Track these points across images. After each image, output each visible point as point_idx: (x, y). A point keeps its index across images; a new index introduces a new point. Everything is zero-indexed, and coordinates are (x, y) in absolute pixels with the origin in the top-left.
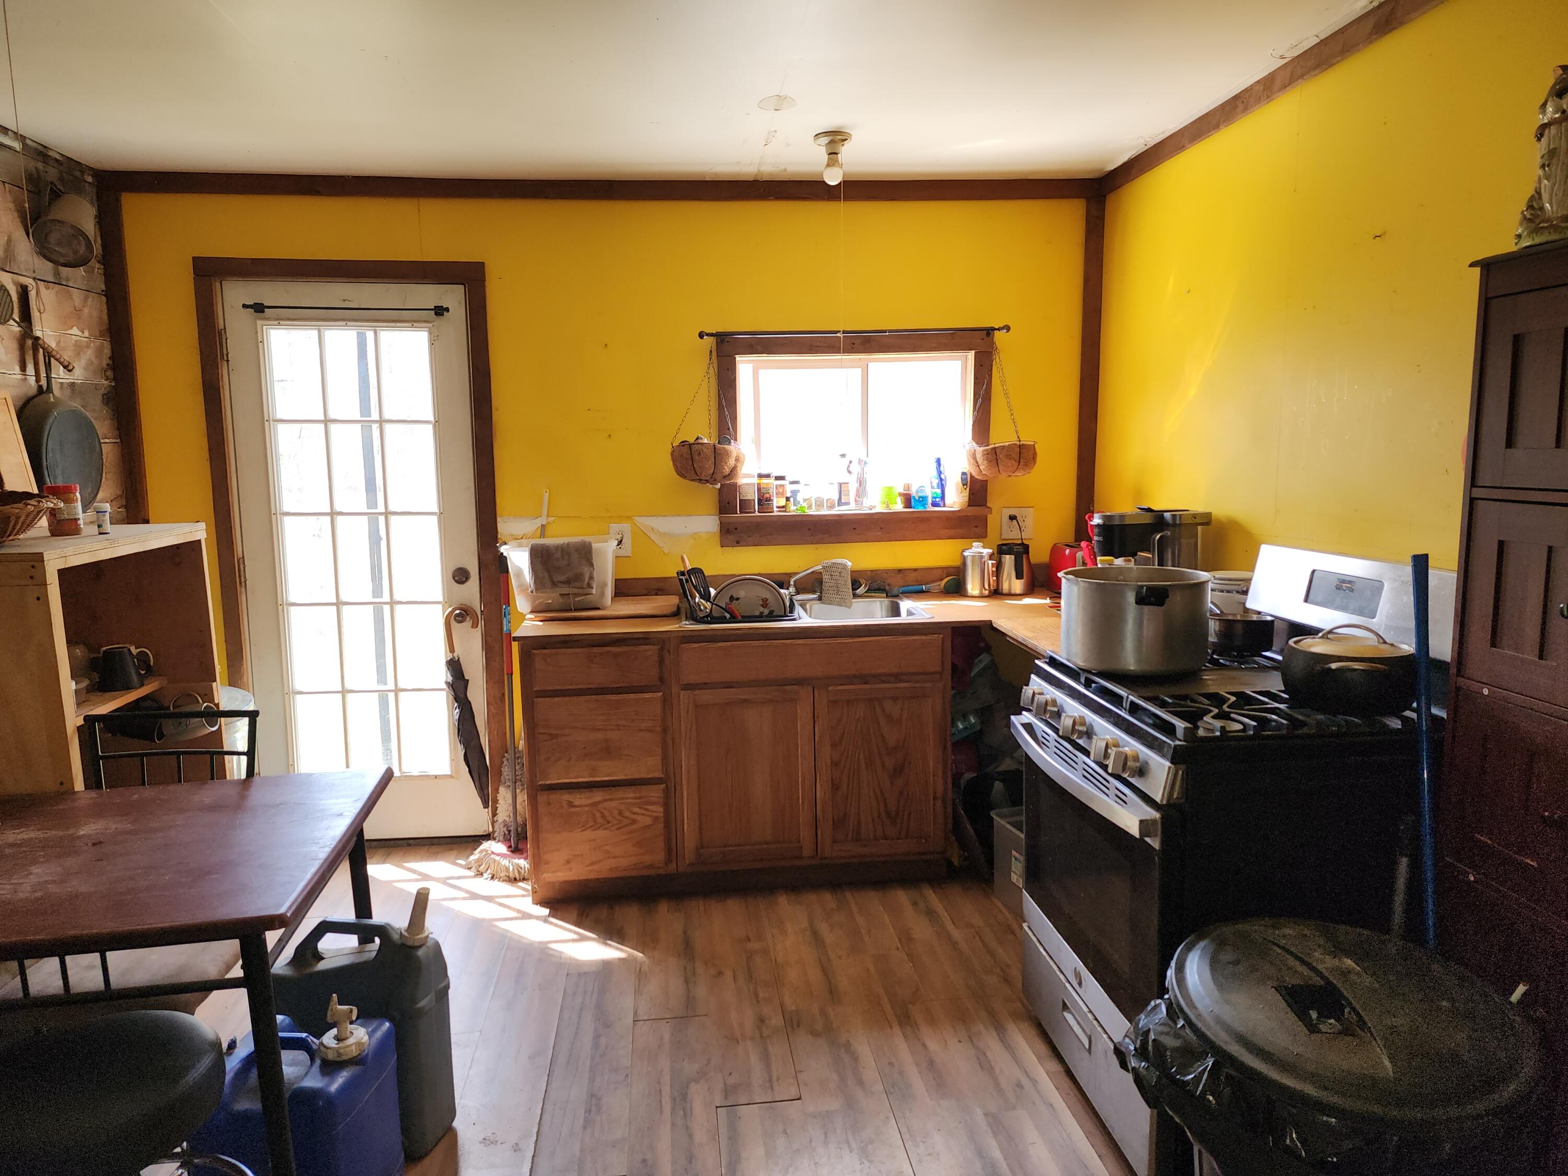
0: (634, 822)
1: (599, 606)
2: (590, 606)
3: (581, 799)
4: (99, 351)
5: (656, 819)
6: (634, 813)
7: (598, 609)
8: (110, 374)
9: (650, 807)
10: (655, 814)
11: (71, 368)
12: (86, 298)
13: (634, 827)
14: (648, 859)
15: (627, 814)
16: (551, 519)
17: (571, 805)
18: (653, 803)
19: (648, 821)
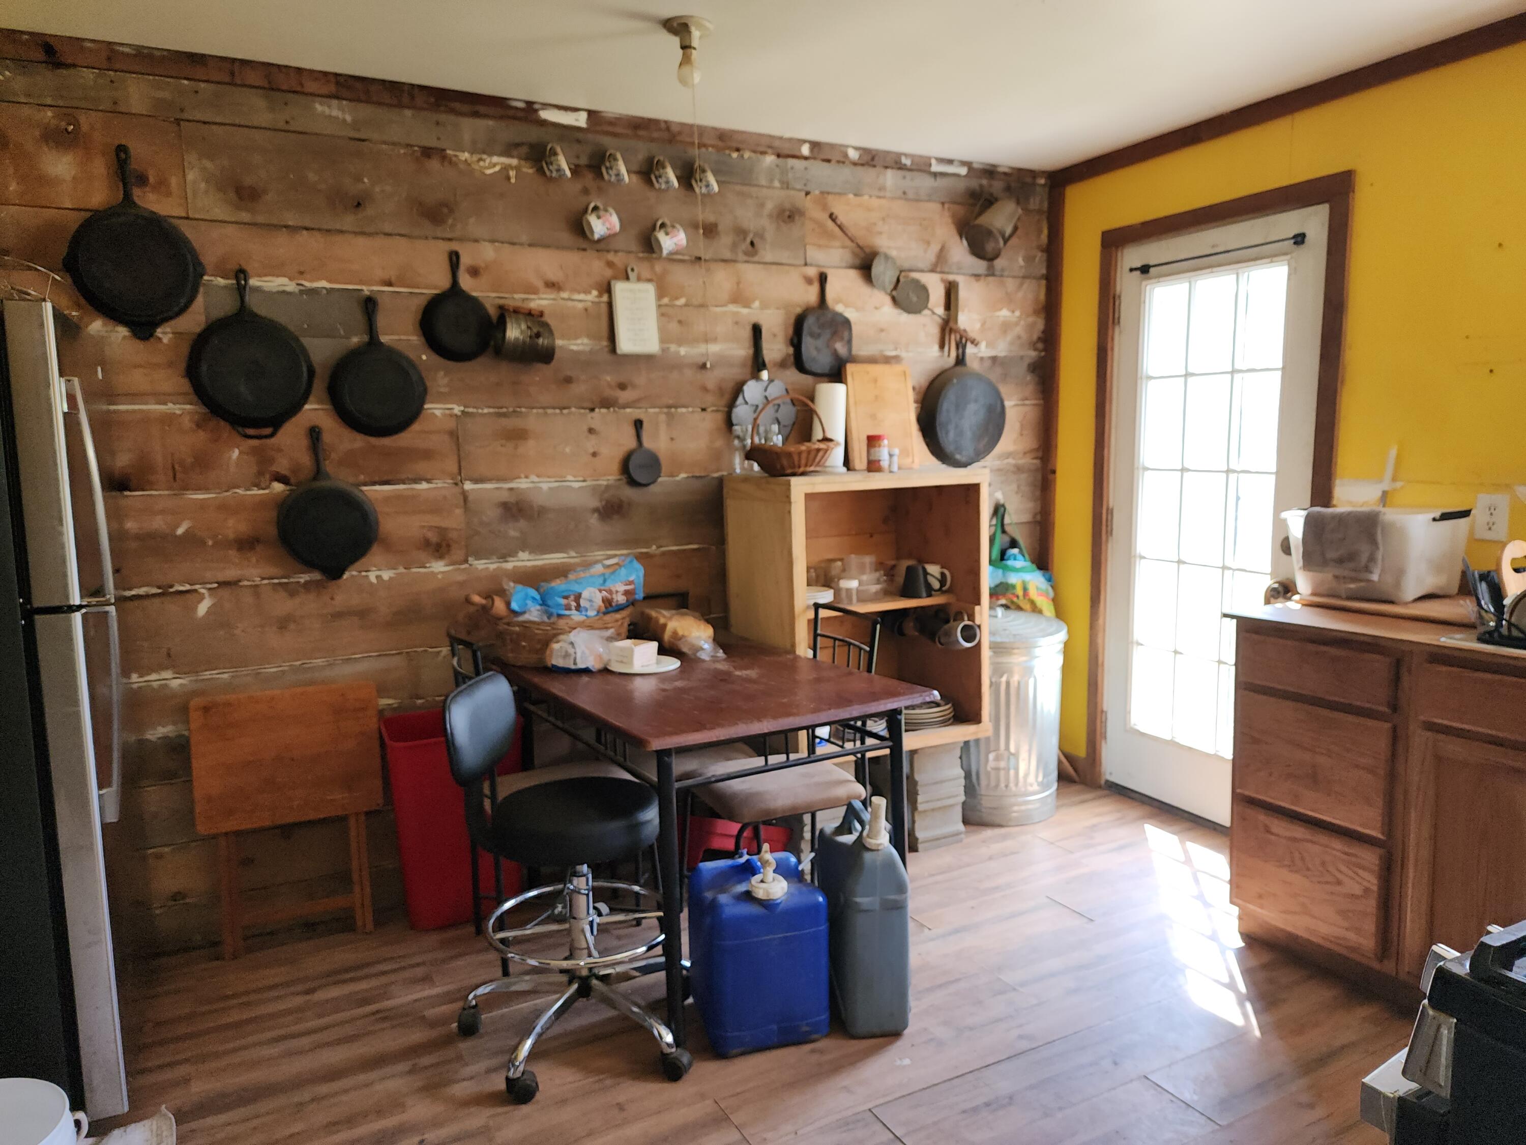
0: (1339, 883)
1: (1393, 599)
2: (1385, 598)
3: (1280, 827)
4: (1031, 326)
5: (1367, 890)
6: (1340, 872)
7: (1392, 602)
8: (1040, 346)
9: (1360, 872)
10: (1365, 884)
11: (976, 342)
12: (1021, 285)
13: (1338, 889)
14: (1351, 936)
15: (1331, 869)
16: (1399, 484)
17: (1268, 831)
18: (1364, 868)
19: (1358, 890)
